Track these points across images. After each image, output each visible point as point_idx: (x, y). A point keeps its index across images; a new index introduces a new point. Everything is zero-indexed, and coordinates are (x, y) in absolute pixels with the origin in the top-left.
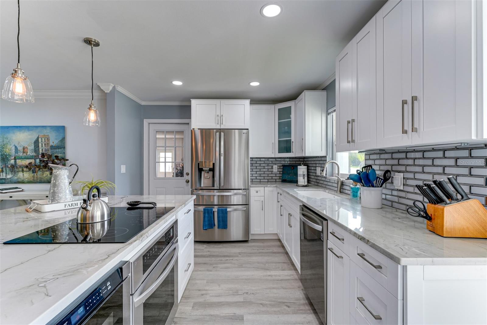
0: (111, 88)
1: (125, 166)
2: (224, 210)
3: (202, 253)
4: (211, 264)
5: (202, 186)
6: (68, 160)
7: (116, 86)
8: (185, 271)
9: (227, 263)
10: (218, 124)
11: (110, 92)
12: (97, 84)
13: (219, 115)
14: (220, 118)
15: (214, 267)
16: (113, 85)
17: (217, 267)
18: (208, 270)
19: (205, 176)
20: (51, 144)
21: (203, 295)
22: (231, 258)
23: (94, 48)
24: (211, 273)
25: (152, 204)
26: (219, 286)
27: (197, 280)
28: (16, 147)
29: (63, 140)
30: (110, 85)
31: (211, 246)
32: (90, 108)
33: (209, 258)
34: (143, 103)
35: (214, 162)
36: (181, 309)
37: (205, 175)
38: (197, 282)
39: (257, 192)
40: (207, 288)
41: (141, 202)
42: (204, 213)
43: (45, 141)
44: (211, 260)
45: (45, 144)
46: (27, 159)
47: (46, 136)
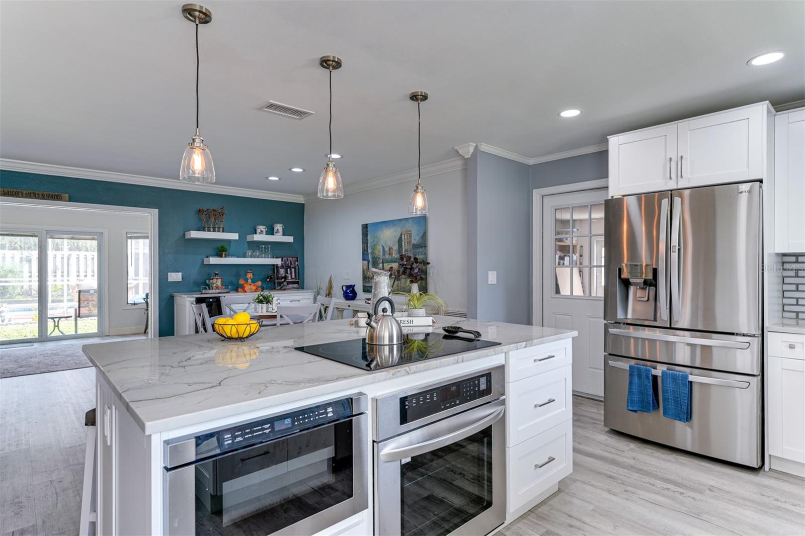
0: (471, 150)
1: (495, 272)
2: (680, 378)
3: (615, 456)
4: (623, 483)
5: (630, 316)
6: (428, 263)
7: (478, 144)
8: (536, 466)
9: (664, 496)
10: (670, 178)
11: (471, 155)
12: (454, 148)
13: (674, 158)
14: (677, 164)
15: (626, 491)
16: (475, 145)
17: (634, 493)
18: (609, 492)
19: (638, 295)
20: (413, 242)
21: (571, 526)
22: (682, 490)
23: (422, 103)
24: (613, 498)
25: (472, 333)
26: (615, 528)
27: (577, 498)
28: (383, 247)
29: (424, 236)
30: (470, 145)
31: (646, 450)
32: (416, 191)
33: (626, 471)
34: (532, 162)
35: (654, 267)
36: (521, 529)
37: (636, 293)
38: (576, 501)
39: (792, 347)
40: (587, 519)
41: (462, 328)
42: (631, 375)
43: (407, 238)
44: (628, 475)
45: (407, 243)
46: (392, 262)
47: (409, 231)
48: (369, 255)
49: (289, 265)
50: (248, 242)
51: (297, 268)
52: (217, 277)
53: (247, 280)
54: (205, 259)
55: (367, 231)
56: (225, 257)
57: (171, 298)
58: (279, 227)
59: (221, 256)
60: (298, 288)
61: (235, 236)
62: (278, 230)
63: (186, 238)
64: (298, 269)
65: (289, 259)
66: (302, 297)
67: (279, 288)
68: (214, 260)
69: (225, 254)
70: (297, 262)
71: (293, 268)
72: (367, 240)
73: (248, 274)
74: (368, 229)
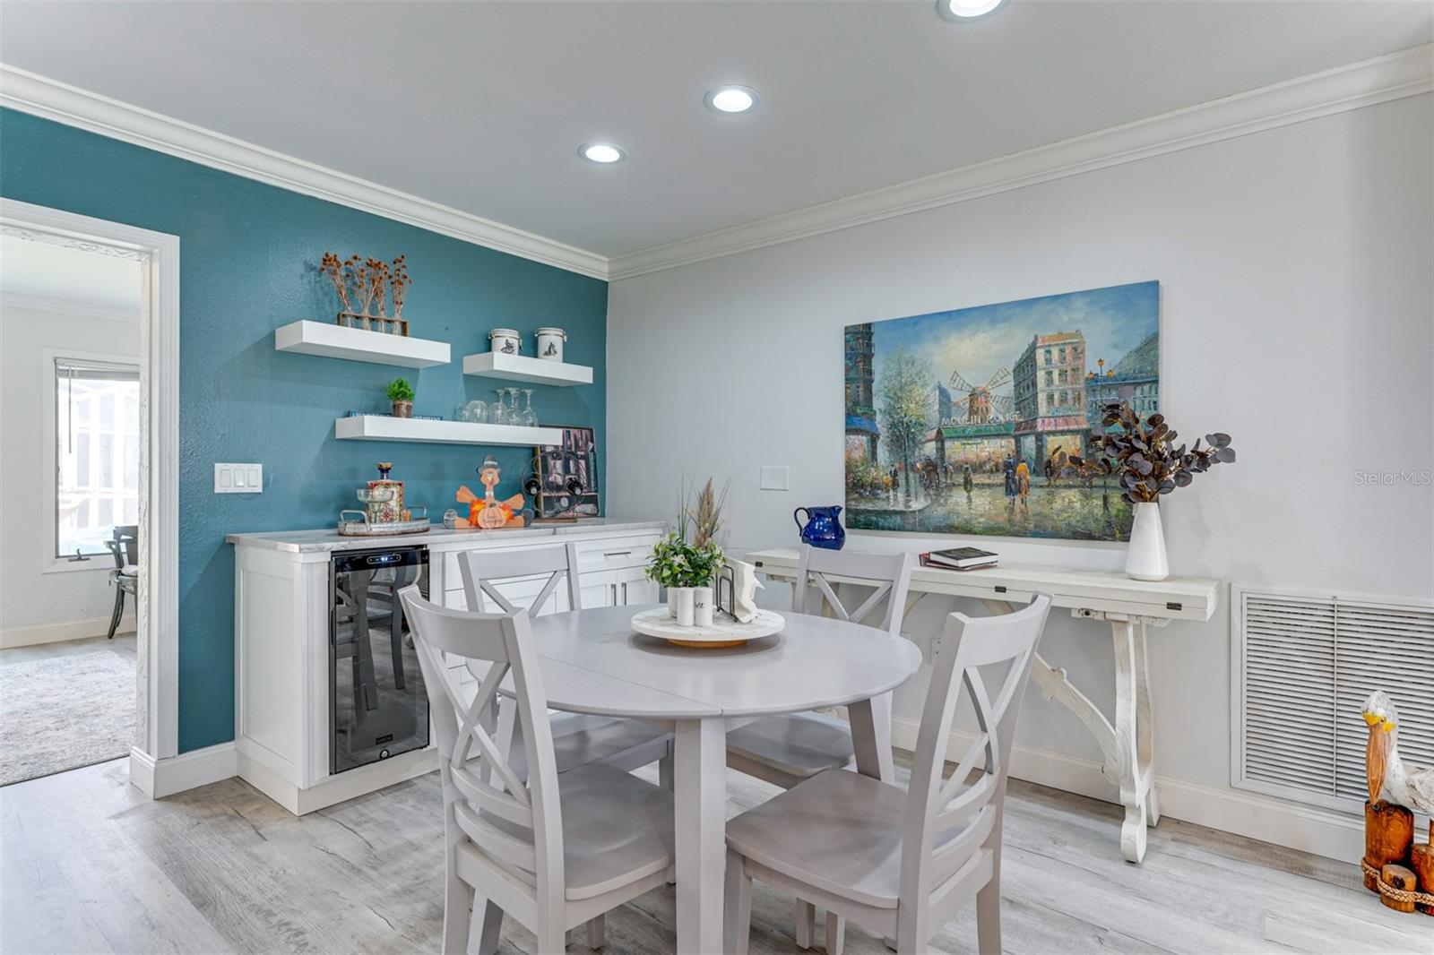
28: (943, 392)
29: (1151, 347)
43: (1063, 360)
45: (1063, 373)
46: (983, 437)
47: (1071, 336)
48: (878, 417)
49: (573, 449)
50: (464, 375)
51: (592, 459)
52: (385, 481)
53: (480, 492)
54: (340, 422)
55: (869, 345)
56: (408, 416)
57: (226, 552)
58: (553, 337)
59: (395, 412)
60: (595, 515)
61: (439, 352)
62: (552, 346)
63: (279, 347)
64: (595, 461)
65: (573, 432)
66: (633, 542)
67: (550, 513)
68: (376, 426)
69: (408, 408)
70: (592, 442)
71: (582, 457)
72: (870, 372)
73: (485, 472)
74: (873, 341)
